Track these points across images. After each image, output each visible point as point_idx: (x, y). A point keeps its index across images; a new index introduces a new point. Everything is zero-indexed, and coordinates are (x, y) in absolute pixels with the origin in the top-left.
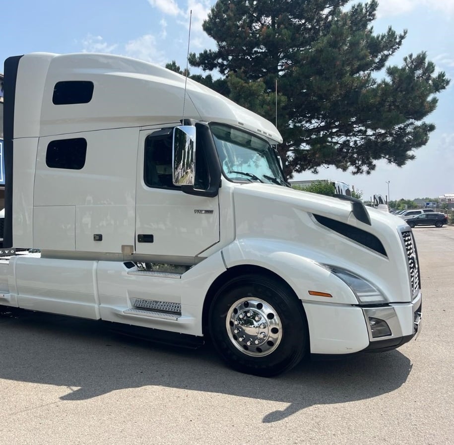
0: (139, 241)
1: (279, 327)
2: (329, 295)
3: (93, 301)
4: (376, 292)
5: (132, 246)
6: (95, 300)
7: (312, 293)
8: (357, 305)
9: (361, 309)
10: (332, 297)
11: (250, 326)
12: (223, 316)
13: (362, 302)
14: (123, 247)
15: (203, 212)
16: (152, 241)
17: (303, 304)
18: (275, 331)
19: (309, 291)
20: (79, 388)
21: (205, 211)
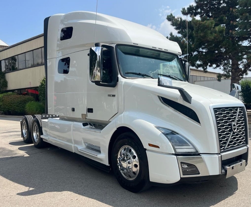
0: (88, 112)
1: (138, 164)
2: (158, 147)
3: (72, 143)
4: (190, 146)
5: (86, 114)
6: (72, 142)
7: (150, 145)
8: (173, 154)
9: (176, 157)
10: (159, 148)
11: (125, 162)
12: (116, 155)
13: (177, 152)
14: (82, 115)
15: (111, 96)
16: (92, 112)
17: (146, 151)
18: (136, 166)
19: (149, 144)
20: (34, 189)
21: (112, 95)
